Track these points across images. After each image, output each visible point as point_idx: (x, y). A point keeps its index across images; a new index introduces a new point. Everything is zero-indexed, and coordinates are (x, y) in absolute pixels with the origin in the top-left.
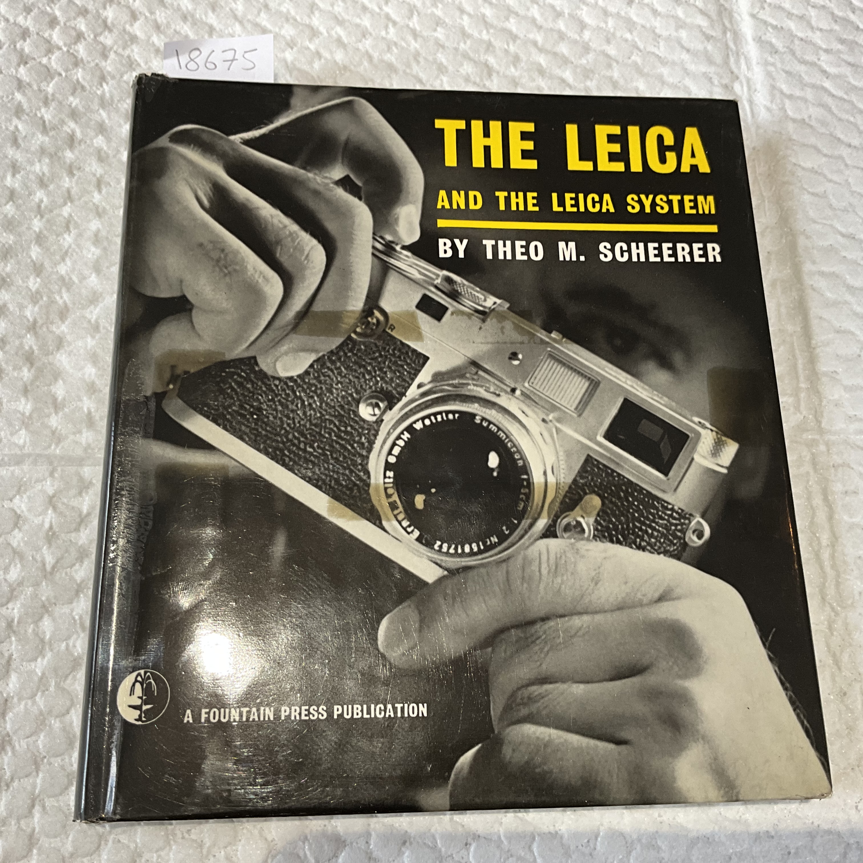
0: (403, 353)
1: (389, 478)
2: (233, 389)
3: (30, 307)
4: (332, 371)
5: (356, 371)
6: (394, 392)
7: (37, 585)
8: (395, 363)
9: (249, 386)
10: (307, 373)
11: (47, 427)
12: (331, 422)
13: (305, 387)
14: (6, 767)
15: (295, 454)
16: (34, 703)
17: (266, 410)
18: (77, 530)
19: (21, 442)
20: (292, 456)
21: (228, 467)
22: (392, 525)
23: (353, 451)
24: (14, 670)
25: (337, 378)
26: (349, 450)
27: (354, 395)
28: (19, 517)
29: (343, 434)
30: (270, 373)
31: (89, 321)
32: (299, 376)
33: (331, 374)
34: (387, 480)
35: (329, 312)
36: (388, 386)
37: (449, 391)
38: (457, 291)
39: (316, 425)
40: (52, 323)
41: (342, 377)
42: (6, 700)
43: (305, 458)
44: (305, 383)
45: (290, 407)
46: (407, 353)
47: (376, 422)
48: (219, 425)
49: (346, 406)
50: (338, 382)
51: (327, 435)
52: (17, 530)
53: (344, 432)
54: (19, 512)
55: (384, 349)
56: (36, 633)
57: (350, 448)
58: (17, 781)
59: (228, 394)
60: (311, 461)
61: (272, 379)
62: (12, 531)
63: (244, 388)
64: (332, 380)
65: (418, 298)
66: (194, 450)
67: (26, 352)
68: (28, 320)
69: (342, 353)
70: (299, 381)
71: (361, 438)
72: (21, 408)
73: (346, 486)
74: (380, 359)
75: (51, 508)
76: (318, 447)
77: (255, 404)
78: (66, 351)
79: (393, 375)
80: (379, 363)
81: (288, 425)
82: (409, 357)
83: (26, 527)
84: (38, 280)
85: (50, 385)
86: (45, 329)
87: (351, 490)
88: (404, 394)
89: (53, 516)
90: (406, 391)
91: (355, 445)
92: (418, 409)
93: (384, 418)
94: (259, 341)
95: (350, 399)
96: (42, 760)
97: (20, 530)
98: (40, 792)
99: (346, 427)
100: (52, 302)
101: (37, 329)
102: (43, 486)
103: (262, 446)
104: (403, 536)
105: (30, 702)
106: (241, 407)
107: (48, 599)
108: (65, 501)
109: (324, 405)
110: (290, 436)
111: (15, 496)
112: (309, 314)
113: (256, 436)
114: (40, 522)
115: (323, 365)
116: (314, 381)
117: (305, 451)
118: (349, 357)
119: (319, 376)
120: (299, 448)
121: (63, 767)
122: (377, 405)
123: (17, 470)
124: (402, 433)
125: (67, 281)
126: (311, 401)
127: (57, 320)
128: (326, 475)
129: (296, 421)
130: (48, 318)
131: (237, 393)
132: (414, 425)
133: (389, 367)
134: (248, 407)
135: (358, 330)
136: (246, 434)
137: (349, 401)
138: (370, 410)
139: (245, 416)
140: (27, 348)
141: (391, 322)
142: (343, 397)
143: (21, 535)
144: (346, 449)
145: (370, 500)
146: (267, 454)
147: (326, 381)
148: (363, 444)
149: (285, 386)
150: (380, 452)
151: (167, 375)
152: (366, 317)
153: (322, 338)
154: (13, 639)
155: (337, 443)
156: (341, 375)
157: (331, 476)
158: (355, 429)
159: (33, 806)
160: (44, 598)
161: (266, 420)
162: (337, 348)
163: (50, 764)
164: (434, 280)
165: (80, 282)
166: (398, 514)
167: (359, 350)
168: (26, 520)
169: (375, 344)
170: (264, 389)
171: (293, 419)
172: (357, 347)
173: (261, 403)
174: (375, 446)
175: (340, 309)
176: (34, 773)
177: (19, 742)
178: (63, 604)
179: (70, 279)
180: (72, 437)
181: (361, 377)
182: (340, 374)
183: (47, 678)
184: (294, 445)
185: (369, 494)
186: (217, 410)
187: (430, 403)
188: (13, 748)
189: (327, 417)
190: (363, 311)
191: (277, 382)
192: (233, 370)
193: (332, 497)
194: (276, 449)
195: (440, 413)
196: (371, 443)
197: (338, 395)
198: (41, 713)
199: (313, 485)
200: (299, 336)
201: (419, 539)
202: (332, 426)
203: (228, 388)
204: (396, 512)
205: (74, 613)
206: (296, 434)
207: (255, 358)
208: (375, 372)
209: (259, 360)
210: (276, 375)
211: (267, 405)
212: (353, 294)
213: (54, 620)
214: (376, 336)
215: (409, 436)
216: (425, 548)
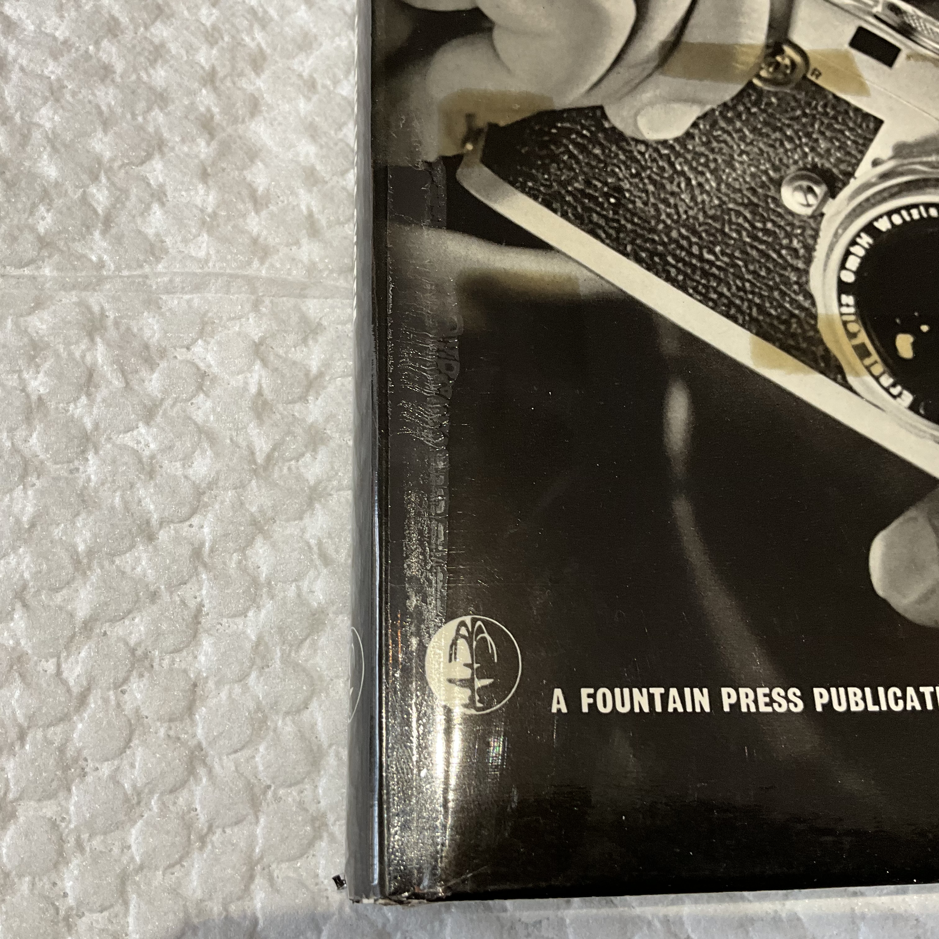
0: (839, 112)
1: (848, 306)
2: (572, 156)
3: (204, 48)
4: (730, 134)
5: (768, 136)
6: (835, 171)
7: (241, 486)
8: (829, 126)
9: (597, 151)
10: (689, 135)
11: (243, 232)
12: (739, 214)
13: (689, 157)
14: (198, 807)
15: (685, 263)
16: (246, 689)
17: (628, 191)
18: (303, 399)
19: (202, 254)
20: (680, 265)
21: (577, 279)
22: (864, 384)
23: (780, 261)
24: (207, 631)
25: (739, 146)
26: (774, 260)
27: (771, 173)
28: (204, 375)
29: (760, 234)
30: (628, 132)
31: (300, 76)
32: (677, 140)
33: (728, 139)
34: (845, 310)
35: (713, 45)
36: (824, 161)
37: (924, 172)
38: (910, 25)
39: (713, 218)
40: (241, 74)
41: (747, 144)
42: (195, 685)
43: (702, 269)
44: (688, 151)
45: (668, 187)
46: (847, 112)
47: (813, 216)
48: (555, 211)
49: (760, 191)
50: (742, 152)
51: (734, 235)
52: (202, 395)
53: (762, 230)
54: (202, 365)
55: (809, 104)
56: (242, 568)
57: (774, 256)
58: (219, 831)
59: (564, 161)
60: (714, 275)
61: (633, 143)
62: (193, 396)
63: (589, 153)
64: (731, 147)
65: (850, 32)
66: (518, 250)
67: (202, 115)
68: (202, 68)
69: (741, 108)
70: (678, 148)
71: (791, 241)
72: (198, 201)
73: (778, 318)
74: (804, 120)
75: (258, 362)
76: (723, 253)
77: (610, 180)
78: (265, 119)
79: (829, 145)
80: (804, 125)
81: (669, 215)
82: (850, 118)
83: (218, 391)
84: (214, 11)
85: (244, 168)
86: (229, 84)
87: (787, 323)
88: (850, 175)
89: (263, 373)
90: (854, 170)
91: (784, 252)
92: (878, 198)
93: (825, 210)
94: (605, 83)
95: (764, 178)
96: (264, 793)
97: (207, 395)
98: (263, 852)
99: (764, 224)
100: (239, 44)
101: (218, 84)
102: (241, 325)
103: (629, 248)
104: (884, 400)
105: (237, 689)
106: (588, 183)
107: (261, 510)
108: (281, 352)
109: (723, 186)
110: (674, 234)
111: (194, 341)
112: (682, 46)
113: (618, 231)
114: (241, 384)
115: (714, 124)
116: (703, 149)
117: (701, 258)
118: (755, 114)
119: (709, 142)
120: (690, 254)
121: (301, 804)
122: (810, 190)
123: (196, 300)
124: (858, 235)
125: (260, 15)
126: (701, 179)
127: (248, 70)
128: (742, 299)
129: (681, 210)
130: (233, 68)
131: (578, 162)
132: (876, 224)
133: (822, 133)
134: (599, 185)
135: (763, 73)
136: (601, 227)
137: (763, 182)
138: (799, 197)
139: (597, 198)
140: (202, 109)
141: (813, 64)
142: (753, 175)
143: (209, 404)
144: (768, 257)
145: (821, 342)
146: (639, 260)
147: (721, 149)
148: (796, 251)
149: (655, 155)
150: (826, 264)
151: (461, 129)
152: (774, 55)
153: (707, 83)
154: (204, 576)
155: (753, 247)
156: (744, 141)
157: (749, 301)
158: (780, 227)
159: (252, 878)
160: (254, 509)
161: (630, 206)
162: (732, 99)
163: (277, 799)
164: (872, 7)
165: (282, 18)
166: (872, 364)
167: (769, 104)
168: (214, 379)
169: (794, 97)
170: (622, 157)
171: (676, 206)
172: (765, 100)
173: (620, 179)
174: (815, 254)
175: (731, 41)
176: (251, 818)
177: (220, 759)
178: (288, 520)
179: (265, 12)
180: (284, 250)
181: (777, 144)
182: (743, 138)
183: (266, 644)
184: (682, 248)
185: (817, 331)
186: (551, 186)
187: (896, 189)
188: (210, 771)
189: (731, 206)
190: (767, 46)
191: (642, 148)
192: (568, 125)
193: (757, 334)
194: (652, 254)
195: (916, 206)
196: (810, 249)
197: (744, 172)
198: (259, 709)
199: (722, 313)
200: (669, 79)
201: (913, 408)
202: (741, 220)
203: (563, 153)
204: (868, 361)
205: (307, 536)
206: (683, 231)
207: (601, 108)
208: (800, 138)
209: (609, 112)
210: (640, 137)
211: (631, 183)
212: (747, 21)
213: (274, 545)
214: (793, 85)
215: (871, 241)
216: (926, 422)
